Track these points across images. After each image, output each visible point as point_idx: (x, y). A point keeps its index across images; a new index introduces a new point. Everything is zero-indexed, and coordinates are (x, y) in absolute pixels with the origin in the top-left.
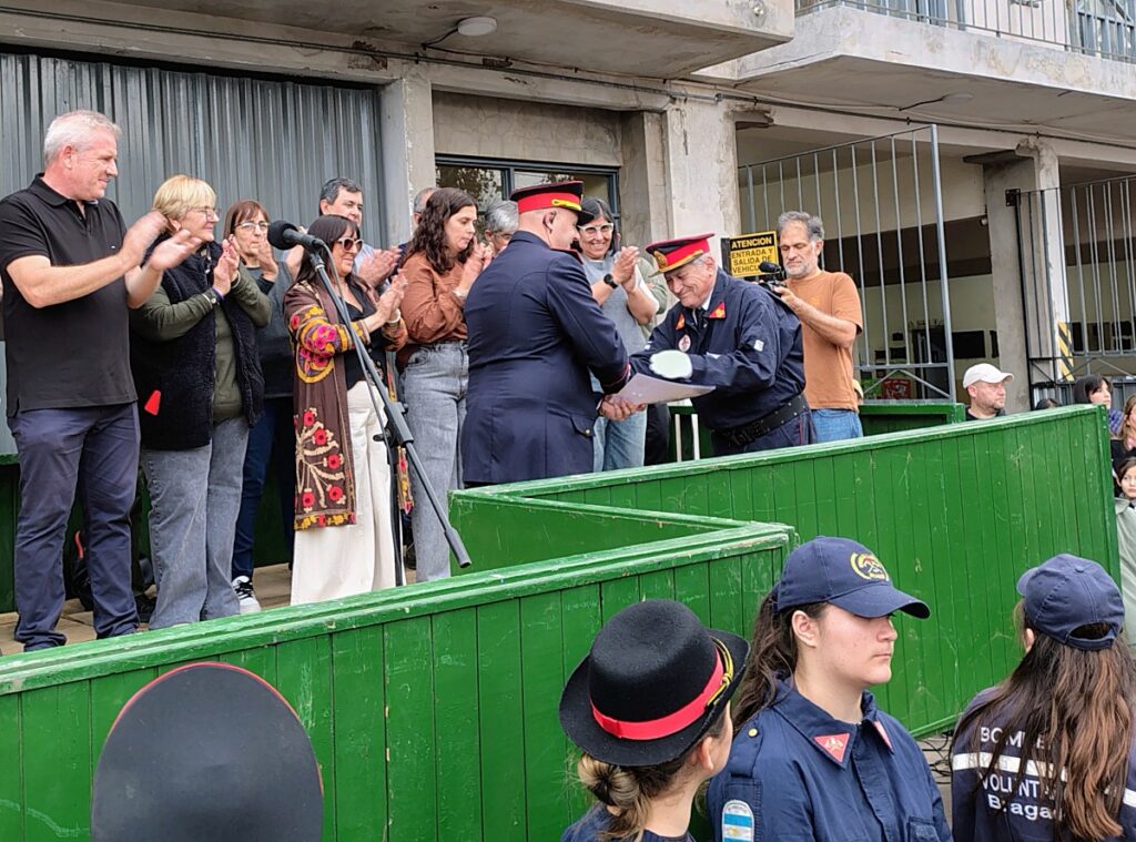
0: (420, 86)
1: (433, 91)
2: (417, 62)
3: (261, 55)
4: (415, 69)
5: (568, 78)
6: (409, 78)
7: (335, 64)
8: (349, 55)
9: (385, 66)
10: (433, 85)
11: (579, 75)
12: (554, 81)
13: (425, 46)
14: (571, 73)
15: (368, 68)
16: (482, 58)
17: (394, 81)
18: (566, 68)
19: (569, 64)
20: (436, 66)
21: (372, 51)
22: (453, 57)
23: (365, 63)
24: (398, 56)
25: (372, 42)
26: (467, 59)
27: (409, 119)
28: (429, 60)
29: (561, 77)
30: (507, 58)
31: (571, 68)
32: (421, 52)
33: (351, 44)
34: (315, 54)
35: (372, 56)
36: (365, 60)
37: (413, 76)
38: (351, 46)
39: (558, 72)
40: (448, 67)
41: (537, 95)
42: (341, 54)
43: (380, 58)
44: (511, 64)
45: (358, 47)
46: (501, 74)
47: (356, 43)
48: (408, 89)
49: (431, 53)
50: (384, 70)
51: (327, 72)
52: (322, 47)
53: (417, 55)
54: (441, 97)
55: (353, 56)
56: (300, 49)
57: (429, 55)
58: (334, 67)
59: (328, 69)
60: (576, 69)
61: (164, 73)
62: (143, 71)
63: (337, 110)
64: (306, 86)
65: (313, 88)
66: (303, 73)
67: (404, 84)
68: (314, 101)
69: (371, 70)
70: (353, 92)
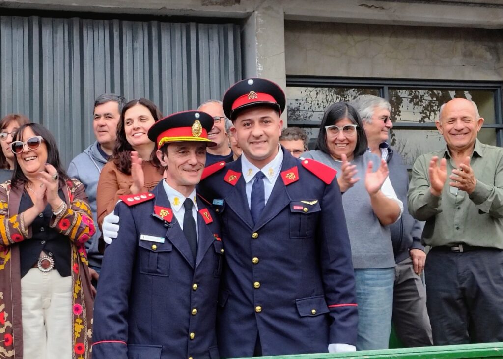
0: (273, 17)
1: (285, 21)
4: (267, 2)
6: (260, 10)
7: (188, 2)
9: (238, 2)
10: (285, 16)
15: (223, 4)
17: (250, 14)
23: (219, 0)
27: (260, 46)
37: (266, 9)
41: (396, 19)
48: (261, 20)
50: (237, 5)
51: (182, 10)
54: (294, 25)
58: (189, 6)
59: (184, 7)
61: (45, 20)
62: (26, 19)
63: (200, 42)
64: (162, 23)
65: (177, 25)
66: (163, 13)
67: (257, 17)
68: (178, 36)
69: (224, 6)
70: (215, 26)
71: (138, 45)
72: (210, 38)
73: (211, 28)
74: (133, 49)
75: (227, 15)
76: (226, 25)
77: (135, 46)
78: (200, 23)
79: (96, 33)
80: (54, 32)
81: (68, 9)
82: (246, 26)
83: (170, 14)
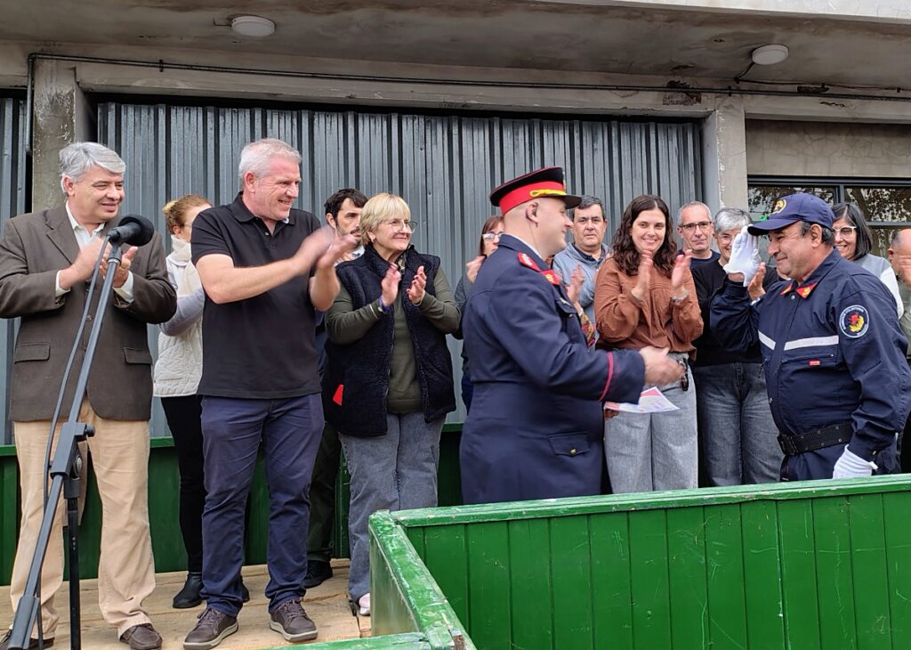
0: (734, 116)
1: (746, 120)
2: (730, 95)
3: (582, 99)
4: (728, 101)
5: (889, 98)
6: (722, 109)
7: (650, 101)
8: (664, 93)
9: (699, 100)
10: (746, 114)
11: (902, 94)
12: (873, 101)
13: (737, 80)
14: (894, 93)
15: (684, 103)
16: (797, 86)
17: (710, 114)
18: (886, 89)
19: (888, 85)
20: (749, 96)
21: (686, 88)
22: (767, 87)
23: (680, 99)
24: (711, 90)
25: (687, 81)
26: (781, 88)
27: (722, 145)
28: (742, 92)
29: (881, 98)
30: (823, 84)
31: (893, 89)
32: (734, 85)
33: (665, 84)
34: (631, 95)
35: (685, 92)
36: (680, 97)
37: (727, 107)
38: (665, 85)
39: (878, 93)
40: (761, 97)
41: (858, 116)
42: (656, 93)
43: (694, 95)
44: (828, 89)
45: (673, 86)
46: (816, 99)
47: (671, 82)
48: (722, 119)
49: (744, 86)
50: (698, 104)
51: (643, 109)
52: (637, 89)
53: (730, 88)
54: (755, 125)
55: (669, 94)
56: (617, 92)
57: (743, 88)
58: (650, 105)
59: (645, 108)
60: (899, 90)
61: (505, 121)
62: (487, 120)
63: (660, 142)
64: (621, 124)
65: (637, 125)
66: (623, 112)
67: (719, 115)
68: (638, 136)
69: (685, 105)
70: (674, 125)
71: (599, 145)
72: (670, 139)
73: (671, 128)
74: (593, 150)
75: (688, 115)
76: (684, 124)
77: (595, 147)
78: (661, 122)
79: (556, 135)
80: (515, 134)
81: (530, 110)
82: (704, 125)
83: (629, 113)
